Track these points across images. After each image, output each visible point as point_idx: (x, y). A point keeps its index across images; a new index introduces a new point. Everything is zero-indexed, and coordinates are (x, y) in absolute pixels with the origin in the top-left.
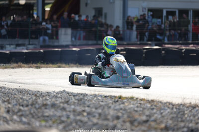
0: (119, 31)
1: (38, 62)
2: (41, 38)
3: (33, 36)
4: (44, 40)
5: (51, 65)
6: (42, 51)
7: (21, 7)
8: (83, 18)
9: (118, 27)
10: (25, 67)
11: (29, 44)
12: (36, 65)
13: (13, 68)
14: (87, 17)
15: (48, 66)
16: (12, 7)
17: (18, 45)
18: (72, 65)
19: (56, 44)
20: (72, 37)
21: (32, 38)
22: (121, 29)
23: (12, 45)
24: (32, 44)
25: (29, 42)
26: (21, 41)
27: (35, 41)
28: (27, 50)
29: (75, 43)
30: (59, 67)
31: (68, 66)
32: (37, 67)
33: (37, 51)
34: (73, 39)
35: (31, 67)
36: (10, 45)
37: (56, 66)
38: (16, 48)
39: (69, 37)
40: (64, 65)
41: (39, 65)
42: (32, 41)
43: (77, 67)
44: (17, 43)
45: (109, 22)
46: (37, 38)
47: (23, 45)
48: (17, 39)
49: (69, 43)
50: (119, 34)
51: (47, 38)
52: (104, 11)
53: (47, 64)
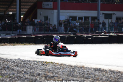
0: (56, 27)
1: (15, 43)
2: (18, 31)
3: (14, 30)
4: (20, 32)
5: (21, 44)
6: (17, 37)
7: (9, 16)
8: (39, 20)
9: (55, 25)
10: (8, 45)
11: (12, 34)
12: (13, 44)
13: (2, 46)
14: (41, 20)
15: (19, 44)
16: (5, 16)
17: (7, 34)
18: (31, 44)
19: (25, 33)
20: (33, 30)
21: (14, 31)
22: (56, 26)
23: (4, 34)
24: (13, 34)
25: (12, 32)
26: (8, 32)
27: (15, 32)
28: (11, 36)
29: (34, 33)
30: (25, 45)
31: (29, 44)
32: (14, 45)
33: (15, 37)
34: (34, 31)
35: (11, 45)
36: (3, 34)
37: (23, 44)
38: (6, 36)
39: (32, 30)
40: (27, 44)
41: (15, 44)
42: (13, 32)
43: (34, 45)
44: (6, 33)
45: (51, 23)
46: (16, 30)
47: (9, 34)
48: (6, 31)
49: (32, 33)
50: (56, 28)
51: (21, 30)
52: (49, 18)
53: (19, 43)
